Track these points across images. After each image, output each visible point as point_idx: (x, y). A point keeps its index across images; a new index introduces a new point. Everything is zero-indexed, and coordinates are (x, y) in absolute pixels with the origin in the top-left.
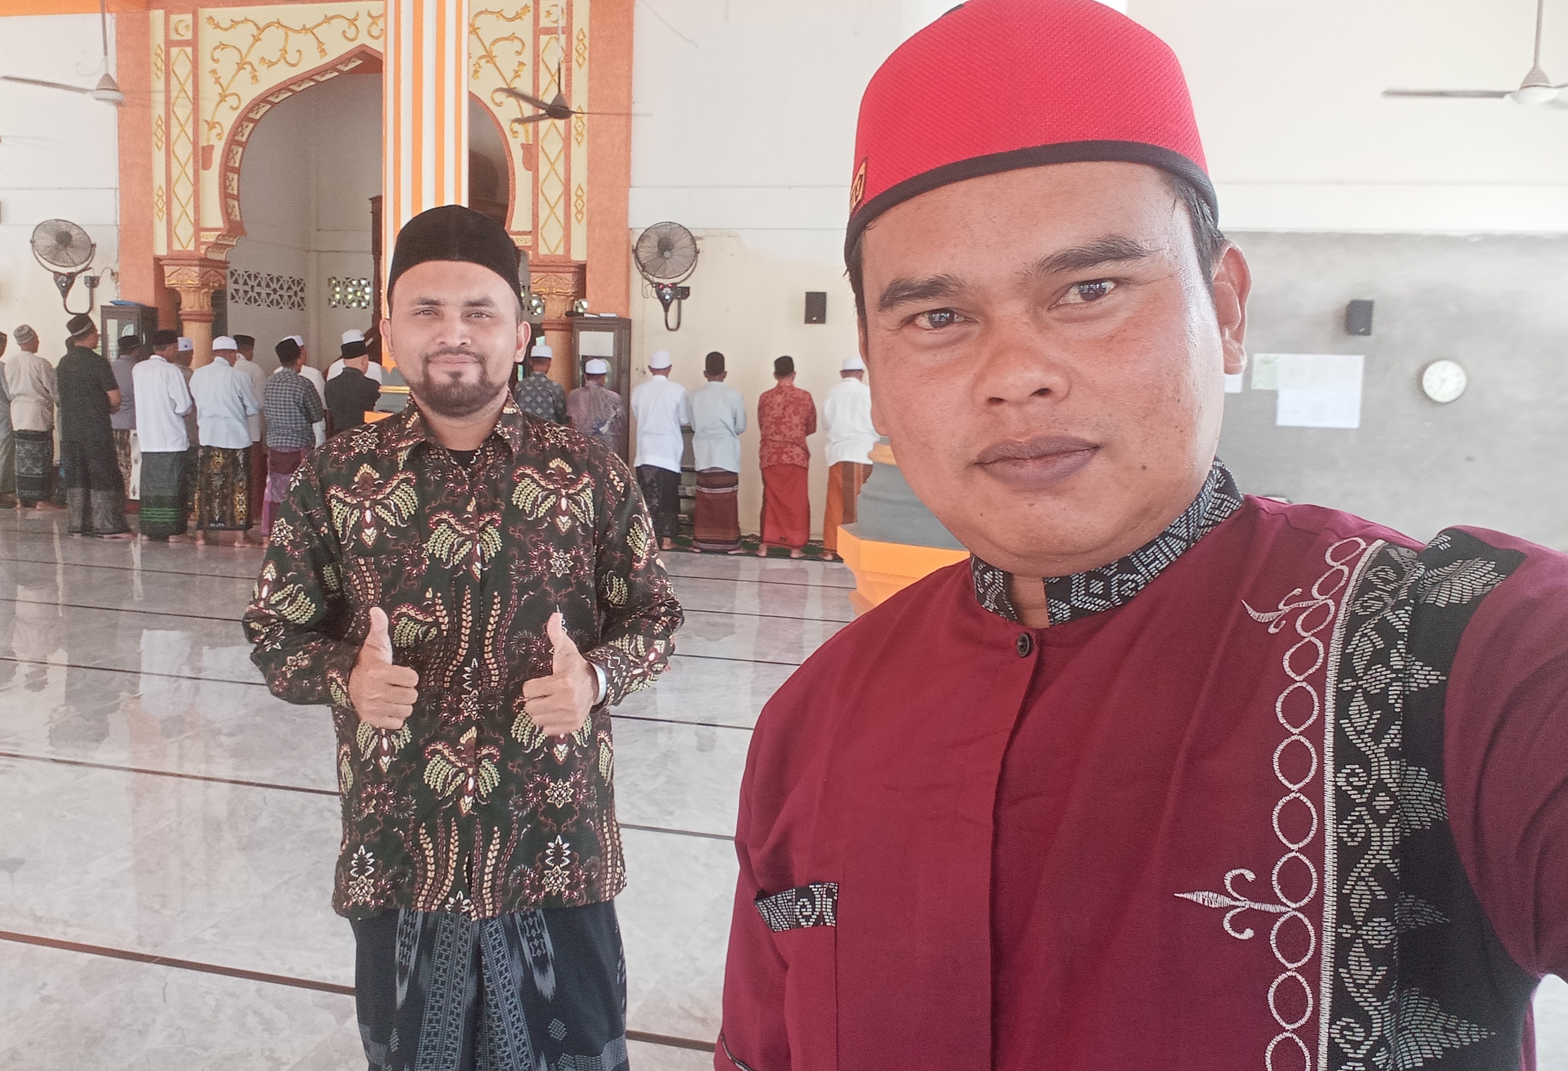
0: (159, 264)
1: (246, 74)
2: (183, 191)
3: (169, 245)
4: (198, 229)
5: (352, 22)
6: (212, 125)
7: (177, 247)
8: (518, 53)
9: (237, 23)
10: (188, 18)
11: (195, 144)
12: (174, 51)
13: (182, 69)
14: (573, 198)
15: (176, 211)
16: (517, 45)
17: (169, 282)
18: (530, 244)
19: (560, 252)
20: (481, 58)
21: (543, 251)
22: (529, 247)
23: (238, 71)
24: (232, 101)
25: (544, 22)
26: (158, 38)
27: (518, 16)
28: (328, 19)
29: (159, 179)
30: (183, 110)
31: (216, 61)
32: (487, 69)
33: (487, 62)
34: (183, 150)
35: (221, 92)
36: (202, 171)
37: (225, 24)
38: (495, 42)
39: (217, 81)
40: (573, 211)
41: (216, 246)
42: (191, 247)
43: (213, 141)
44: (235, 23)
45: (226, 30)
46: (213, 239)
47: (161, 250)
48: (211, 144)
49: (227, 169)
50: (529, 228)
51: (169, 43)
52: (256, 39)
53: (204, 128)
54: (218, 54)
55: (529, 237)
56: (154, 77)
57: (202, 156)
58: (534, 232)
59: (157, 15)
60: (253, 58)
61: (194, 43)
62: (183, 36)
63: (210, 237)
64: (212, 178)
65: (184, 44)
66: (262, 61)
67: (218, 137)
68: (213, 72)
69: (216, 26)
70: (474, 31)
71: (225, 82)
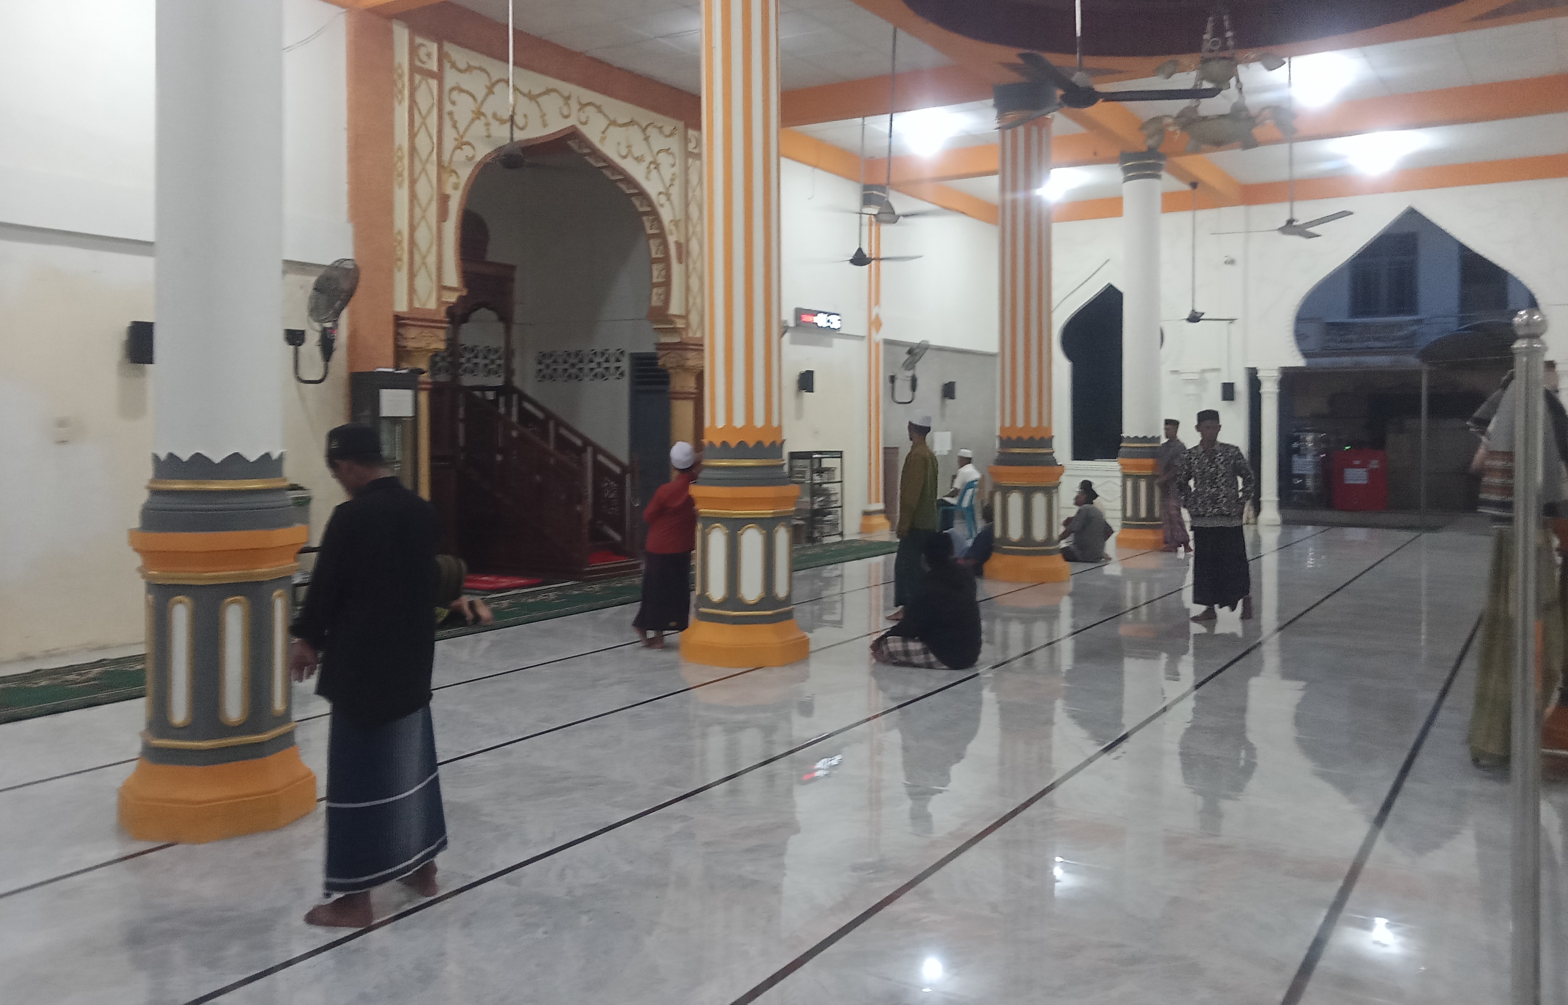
0: (398, 322)
1: (479, 125)
2: (425, 240)
3: (411, 301)
4: (441, 286)
5: (568, 98)
6: (451, 173)
7: (417, 305)
8: (673, 165)
9: (473, 68)
10: (433, 46)
11: (437, 190)
12: (417, 79)
13: (424, 101)
15: (418, 262)
16: (671, 159)
18: (683, 326)
20: (651, 163)
22: (682, 329)
23: (473, 120)
24: (467, 151)
26: (403, 58)
27: (671, 135)
28: (548, 92)
30: (424, 148)
31: (453, 103)
32: (654, 173)
33: (654, 167)
34: (425, 193)
35: (456, 136)
36: (441, 223)
37: (462, 65)
38: (658, 153)
39: (455, 126)
43: (449, 190)
44: (469, 69)
45: (465, 72)
46: (453, 300)
47: (401, 306)
48: (447, 193)
50: (683, 313)
51: (414, 70)
52: (490, 91)
53: (443, 172)
54: (455, 95)
57: (442, 204)
58: (685, 317)
59: (402, 32)
60: (487, 109)
61: (439, 76)
62: (424, 63)
63: (449, 297)
64: (449, 230)
65: (429, 74)
66: (495, 116)
67: (456, 187)
68: (451, 114)
69: (453, 65)
70: (646, 139)
71: (461, 128)
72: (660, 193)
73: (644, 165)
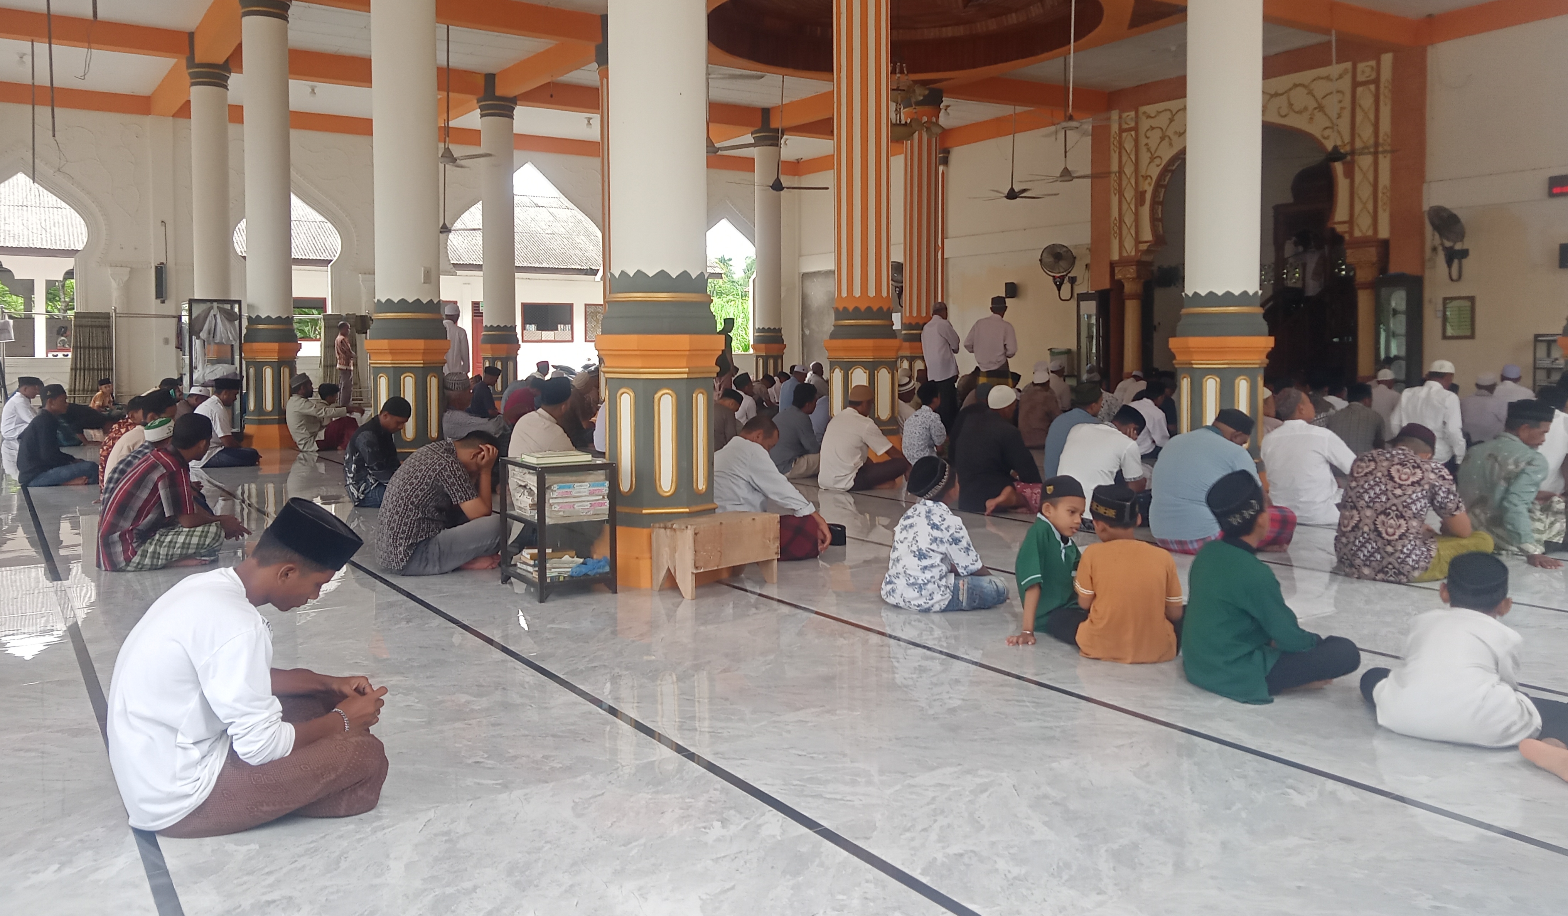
0: (1112, 266)
1: (1166, 142)
2: (1129, 219)
4: (1138, 241)
6: (1146, 177)
7: (1125, 254)
8: (1340, 102)
9: (1160, 112)
10: (1132, 114)
11: (1136, 189)
12: (1124, 135)
13: (1129, 145)
14: (1380, 195)
15: (1125, 231)
16: (1340, 96)
17: (1118, 276)
18: (1347, 229)
19: (1370, 233)
20: (1315, 109)
21: (1357, 234)
22: (1346, 232)
23: (1161, 142)
24: (1157, 161)
25: (1360, 78)
26: (1115, 128)
27: (1341, 77)
29: (1115, 213)
30: (1129, 170)
31: (1147, 138)
32: (1319, 115)
33: (1319, 111)
34: (1129, 194)
35: (1151, 157)
36: (1140, 208)
37: (1154, 114)
38: (1324, 97)
39: (1149, 150)
40: (1380, 203)
41: (1148, 251)
42: (1133, 253)
43: (1147, 187)
44: (1159, 113)
45: (1155, 116)
46: (1145, 248)
47: (1116, 257)
48: (1145, 189)
49: (1154, 203)
50: (1347, 219)
51: (1122, 130)
52: (1171, 120)
53: (1141, 179)
55: (1347, 225)
56: (1112, 152)
57: (1140, 197)
58: (1351, 222)
59: (1115, 115)
60: (1170, 132)
61: (1136, 129)
63: (1144, 247)
64: (1146, 210)
65: (1130, 130)
66: (1176, 133)
67: (1150, 184)
68: (1147, 144)
69: (1149, 117)
70: (1310, 93)
71: (1153, 150)
72: (1326, 128)
73: (1306, 116)
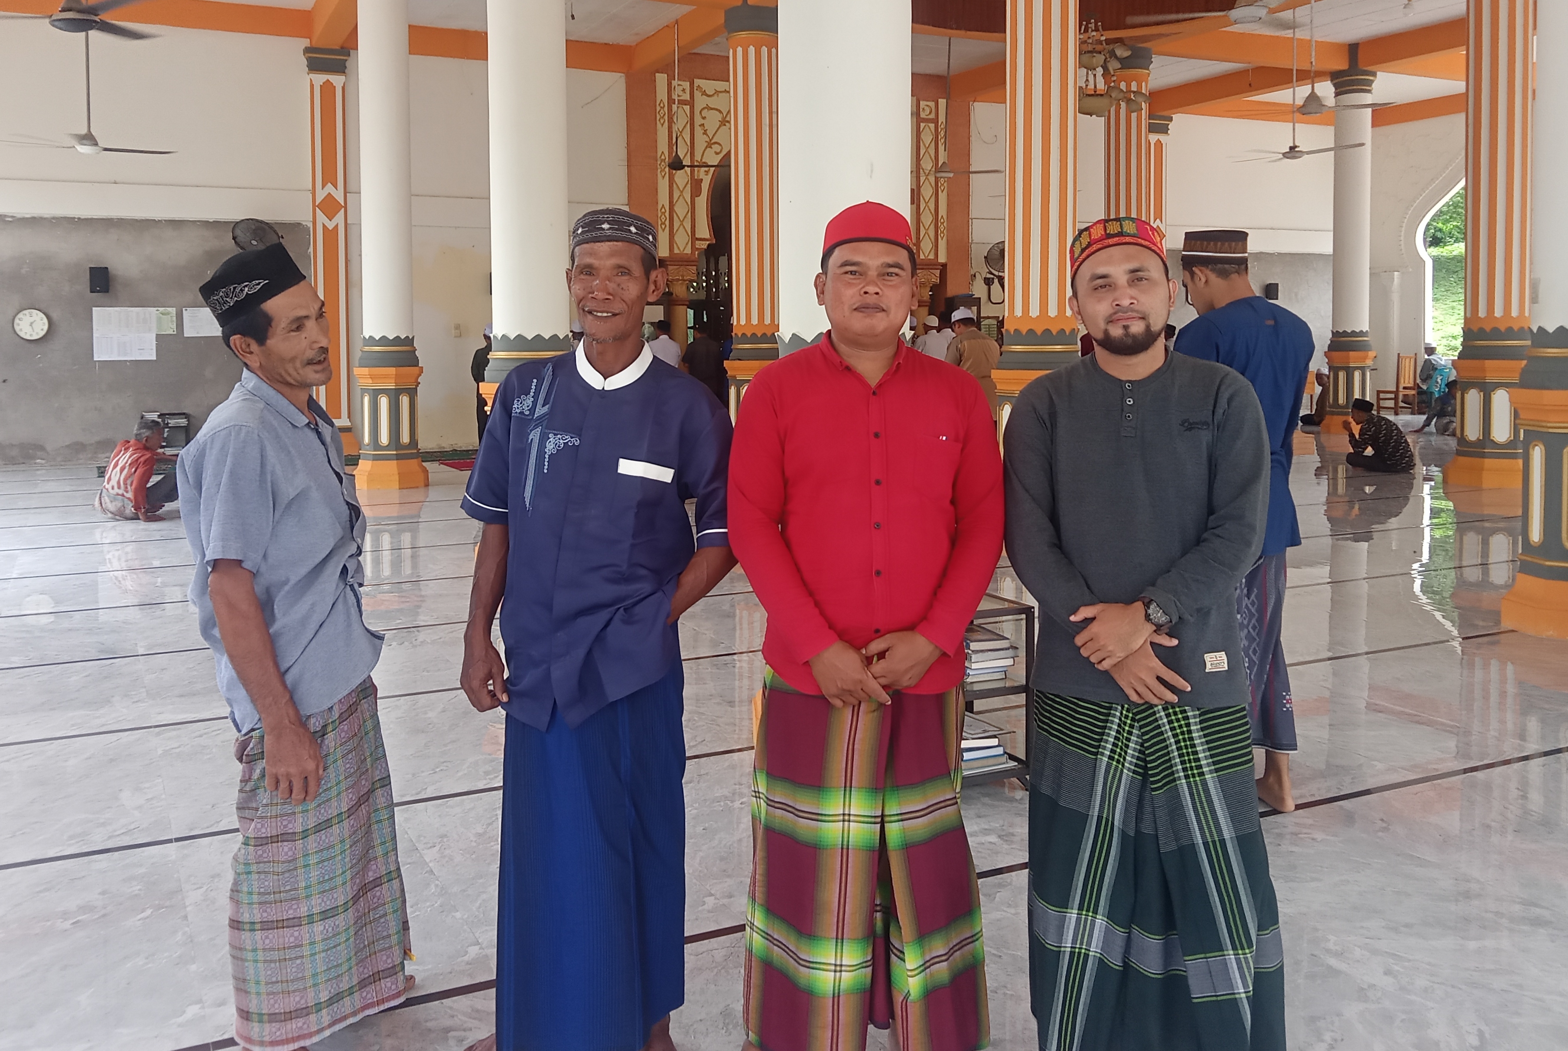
2: (681, 210)
3: (671, 250)
4: (694, 238)
7: (676, 251)
12: (675, 107)
14: (940, 224)
15: (677, 224)
19: (931, 257)
23: (720, 126)
25: (922, 115)
26: (662, 95)
29: (664, 200)
36: (695, 197)
37: (708, 92)
40: (940, 232)
42: (688, 251)
43: (702, 175)
44: (717, 92)
45: (711, 96)
46: (704, 247)
54: (704, 113)
56: (658, 122)
57: (696, 190)
62: (682, 97)
63: (702, 245)
64: (702, 203)
67: (706, 174)
68: (702, 125)
69: (704, 93)
71: (710, 134)
